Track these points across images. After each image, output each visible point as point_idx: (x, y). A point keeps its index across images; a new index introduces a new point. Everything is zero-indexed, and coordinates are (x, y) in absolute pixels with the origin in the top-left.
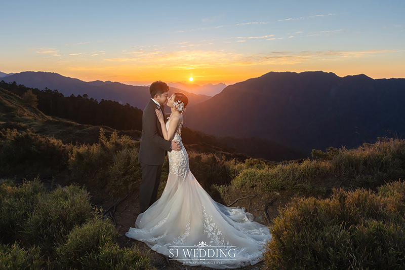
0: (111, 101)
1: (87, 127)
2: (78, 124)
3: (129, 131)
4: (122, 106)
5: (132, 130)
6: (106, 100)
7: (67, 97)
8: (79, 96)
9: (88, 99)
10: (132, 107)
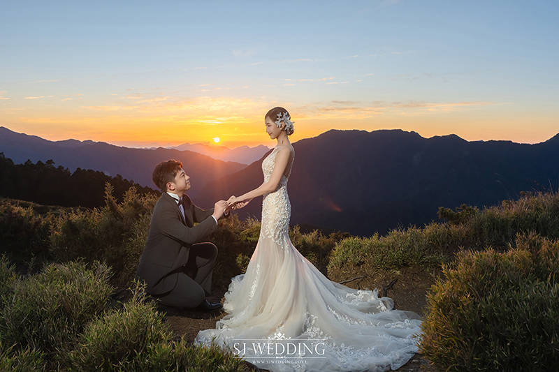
0: (91, 171)
4: (109, 178)
6: (84, 170)
7: (19, 164)
8: (40, 163)
9: (54, 168)
10: (125, 180)
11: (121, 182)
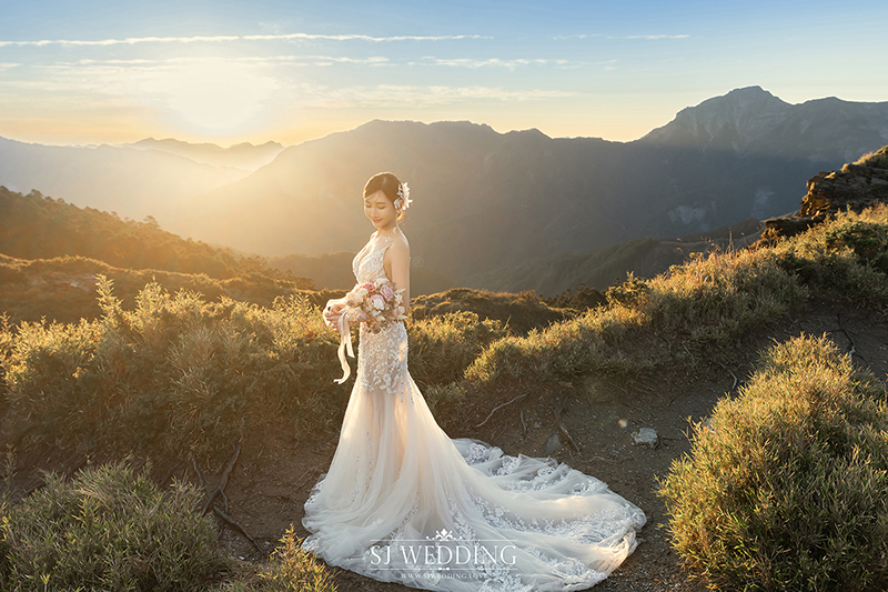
4: (16, 196)
11: (42, 203)
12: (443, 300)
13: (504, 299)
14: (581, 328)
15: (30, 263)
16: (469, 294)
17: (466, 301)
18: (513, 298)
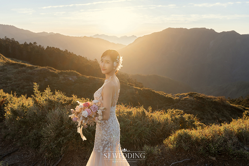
0: (54, 48)
1: (37, 68)
2: (30, 65)
3: (67, 71)
4: (62, 51)
5: (70, 71)
6: (50, 47)
7: (22, 44)
8: (30, 43)
9: (37, 46)
10: (69, 52)
11: (67, 53)
12: (186, 96)
13: (211, 98)
14: (225, 130)
15: (60, 71)
16: (196, 95)
17: (195, 98)
18: (215, 98)
